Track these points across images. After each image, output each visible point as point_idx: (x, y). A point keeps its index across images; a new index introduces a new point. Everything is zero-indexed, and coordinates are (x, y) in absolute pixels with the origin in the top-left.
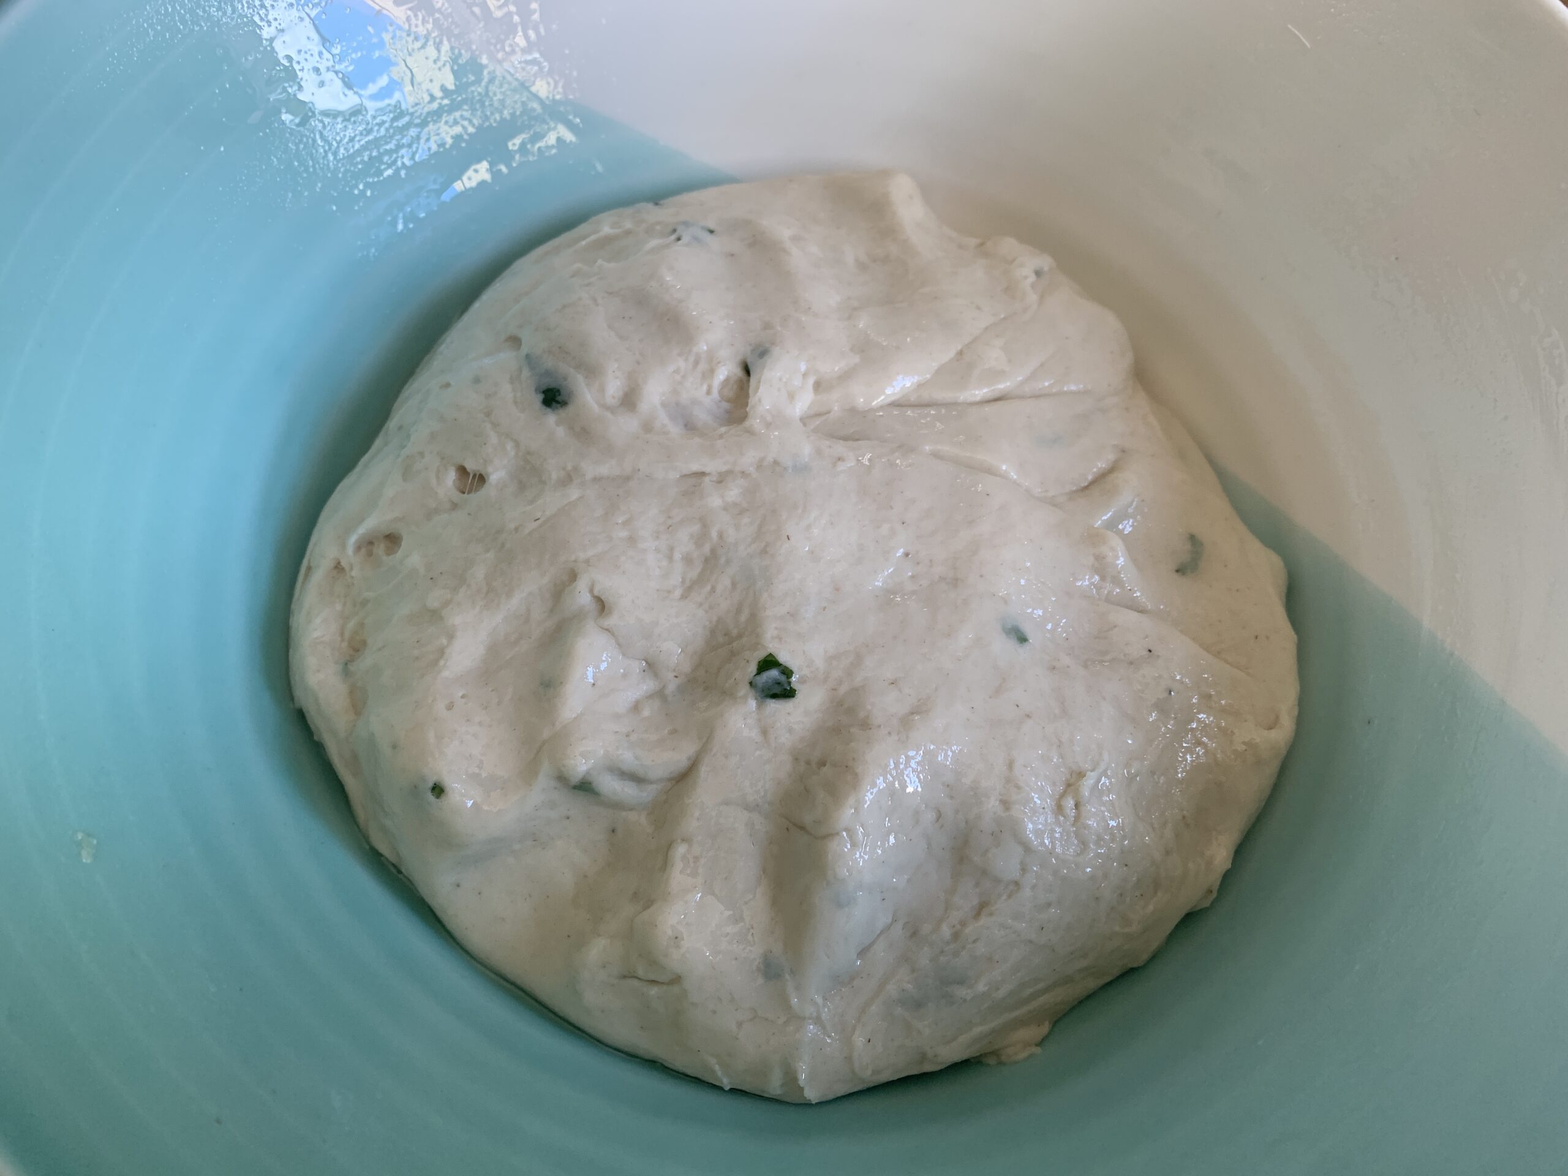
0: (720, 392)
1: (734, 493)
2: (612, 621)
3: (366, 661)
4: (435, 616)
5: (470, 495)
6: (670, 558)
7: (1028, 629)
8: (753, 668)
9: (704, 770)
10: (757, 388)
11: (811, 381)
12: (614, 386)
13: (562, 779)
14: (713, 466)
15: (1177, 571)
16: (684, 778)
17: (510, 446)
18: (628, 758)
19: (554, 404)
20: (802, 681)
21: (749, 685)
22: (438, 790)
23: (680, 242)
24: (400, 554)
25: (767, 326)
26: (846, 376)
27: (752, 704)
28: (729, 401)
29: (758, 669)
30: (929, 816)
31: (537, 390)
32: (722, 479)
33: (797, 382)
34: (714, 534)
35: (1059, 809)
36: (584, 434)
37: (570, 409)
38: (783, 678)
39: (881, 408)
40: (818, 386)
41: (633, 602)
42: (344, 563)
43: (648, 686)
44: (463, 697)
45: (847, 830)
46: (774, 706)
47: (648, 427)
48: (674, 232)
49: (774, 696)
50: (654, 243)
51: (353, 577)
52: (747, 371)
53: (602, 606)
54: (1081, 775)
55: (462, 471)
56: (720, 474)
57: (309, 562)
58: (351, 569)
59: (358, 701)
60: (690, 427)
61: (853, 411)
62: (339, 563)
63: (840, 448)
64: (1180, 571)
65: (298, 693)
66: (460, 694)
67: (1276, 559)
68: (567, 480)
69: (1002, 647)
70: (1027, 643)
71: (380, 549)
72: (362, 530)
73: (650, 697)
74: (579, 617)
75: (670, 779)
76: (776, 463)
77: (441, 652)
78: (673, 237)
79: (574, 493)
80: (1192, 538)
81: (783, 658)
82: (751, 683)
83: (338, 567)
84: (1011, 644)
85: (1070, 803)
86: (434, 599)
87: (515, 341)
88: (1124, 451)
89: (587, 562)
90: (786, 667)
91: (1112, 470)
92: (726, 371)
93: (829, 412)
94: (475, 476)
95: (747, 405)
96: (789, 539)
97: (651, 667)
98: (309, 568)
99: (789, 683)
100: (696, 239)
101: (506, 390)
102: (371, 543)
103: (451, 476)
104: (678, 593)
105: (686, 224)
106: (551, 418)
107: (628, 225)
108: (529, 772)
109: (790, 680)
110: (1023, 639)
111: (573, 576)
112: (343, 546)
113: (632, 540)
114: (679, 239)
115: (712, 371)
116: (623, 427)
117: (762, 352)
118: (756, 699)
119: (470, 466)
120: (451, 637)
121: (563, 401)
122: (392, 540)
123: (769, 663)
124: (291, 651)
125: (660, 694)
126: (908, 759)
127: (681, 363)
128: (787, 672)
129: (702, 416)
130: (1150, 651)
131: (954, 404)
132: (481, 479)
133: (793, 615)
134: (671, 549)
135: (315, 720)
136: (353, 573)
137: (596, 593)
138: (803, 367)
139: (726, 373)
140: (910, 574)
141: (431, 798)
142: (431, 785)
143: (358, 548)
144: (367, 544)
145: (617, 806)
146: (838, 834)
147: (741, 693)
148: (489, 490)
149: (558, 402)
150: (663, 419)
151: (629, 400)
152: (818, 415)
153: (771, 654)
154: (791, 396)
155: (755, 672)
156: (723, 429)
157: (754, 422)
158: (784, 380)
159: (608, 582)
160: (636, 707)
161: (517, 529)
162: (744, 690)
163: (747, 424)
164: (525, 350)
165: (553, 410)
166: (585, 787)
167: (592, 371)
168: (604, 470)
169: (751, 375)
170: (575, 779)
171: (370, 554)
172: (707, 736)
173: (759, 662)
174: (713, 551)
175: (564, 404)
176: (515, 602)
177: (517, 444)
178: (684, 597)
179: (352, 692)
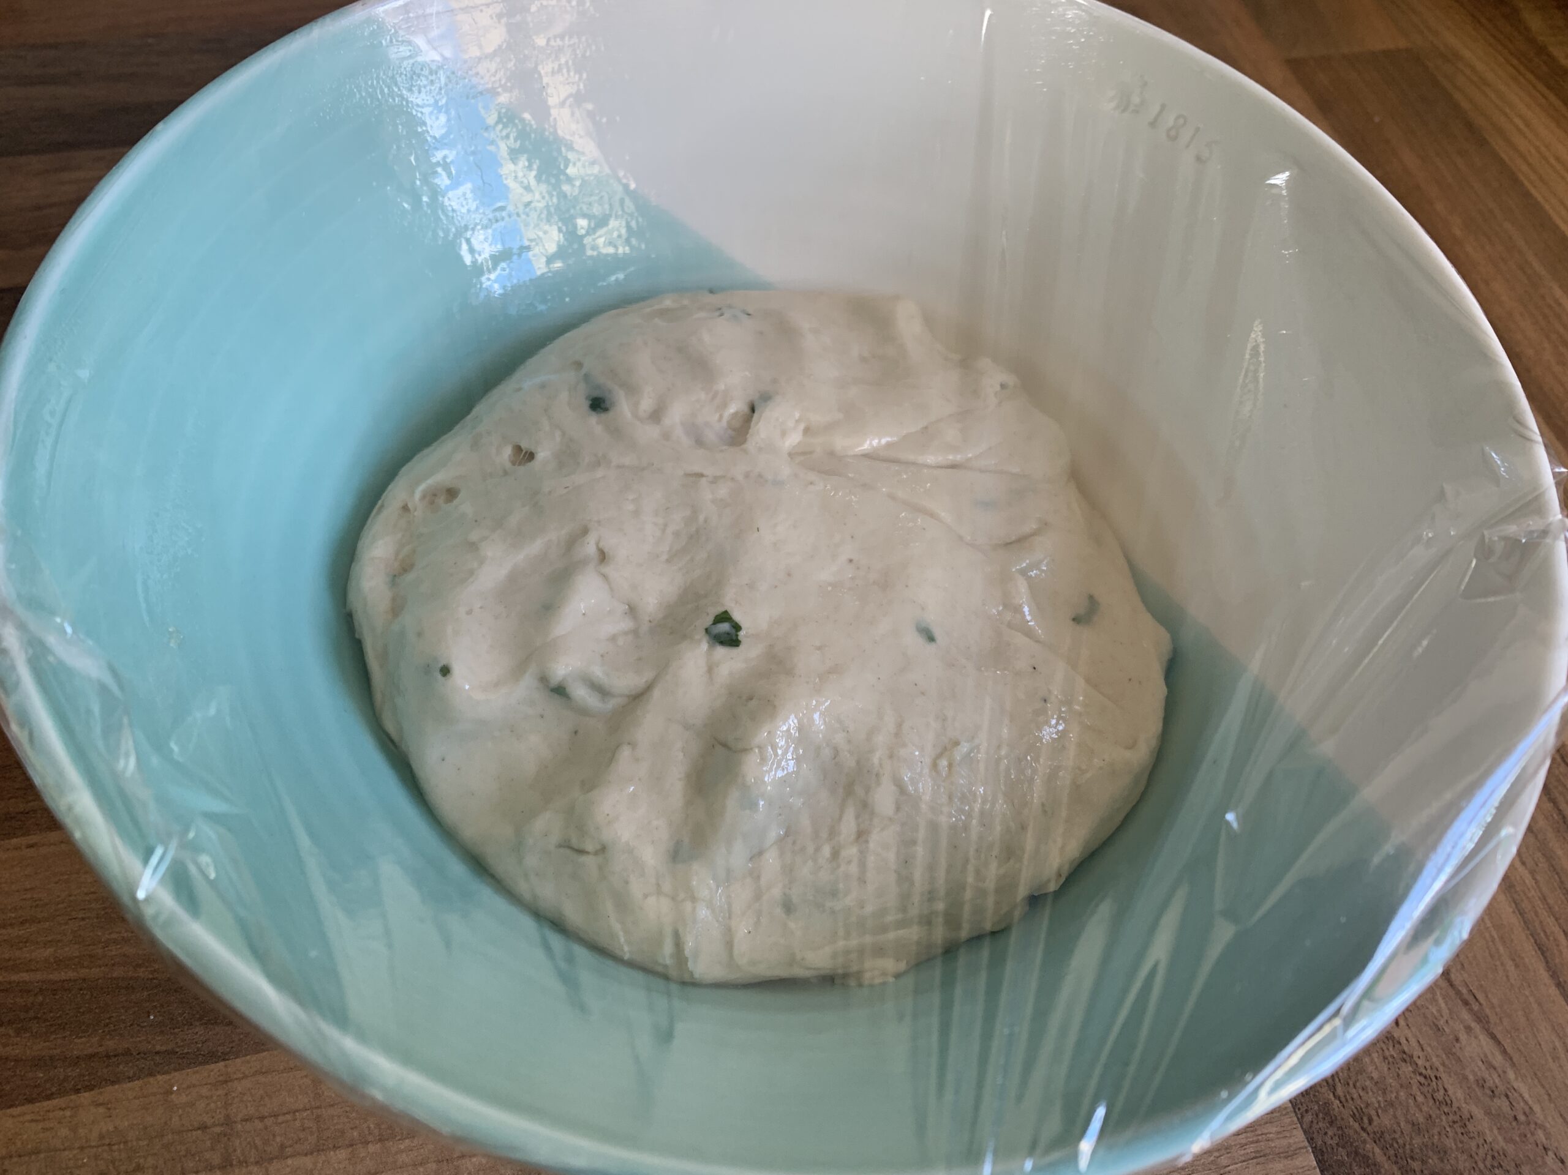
0: (728, 422)
1: (723, 491)
2: (607, 570)
3: (410, 577)
4: (473, 547)
5: (519, 467)
6: (664, 531)
7: (937, 632)
8: (710, 620)
9: (656, 693)
10: (757, 423)
11: (802, 426)
12: (646, 404)
13: (543, 679)
14: (710, 471)
15: (1074, 620)
16: (638, 697)
17: (558, 434)
18: (598, 672)
19: (599, 409)
20: (746, 636)
21: (704, 631)
22: (445, 671)
23: (723, 317)
24: (456, 502)
25: (775, 381)
26: (830, 427)
27: (704, 646)
28: (734, 430)
29: (714, 620)
30: (827, 752)
31: (587, 398)
32: (715, 480)
33: (791, 424)
34: (701, 518)
35: (935, 766)
36: (616, 432)
37: (611, 414)
38: (733, 631)
39: (855, 456)
40: (807, 431)
41: (628, 557)
42: (410, 505)
43: (627, 624)
44: (481, 608)
45: (759, 747)
46: (721, 651)
47: (666, 436)
48: (720, 311)
49: (722, 643)
50: (702, 314)
51: (414, 516)
52: (753, 410)
53: (603, 556)
54: (957, 743)
55: (518, 449)
56: (715, 477)
57: (383, 501)
58: (415, 510)
59: (397, 608)
60: (699, 442)
61: (831, 454)
62: (407, 505)
63: (812, 476)
64: (1076, 620)
65: (352, 596)
66: (479, 606)
67: (1164, 636)
68: (597, 463)
69: (912, 640)
70: (933, 643)
71: (440, 501)
72: (430, 481)
73: (626, 633)
74: (584, 563)
75: (628, 696)
76: (760, 476)
77: (471, 573)
78: (718, 313)
79: (600, 473)
80: (1091, 597)
81: (737, 616)
82: (707, 630)
83: (405, 508)
84: (920, 641)
85: (944, 763)
86: (474, 536)
87: (579, 365)
88: (1046, 524)
89: (599, 522)
90: (736, 623)
91: (1034, 534)
92: (736, 406)
93: (811, 453)
94: (526, 452)
95: (747, 433)
96: (758, 531)
97: (632, 611)
98: (382, 506)
99: (737, 635)
100: (735, 317)
101: (564, 396)
102: (435, 495)
103: (508, 451)
104: (665, 557)
105: (730, 307)
106: (593, 419)
107: (686, 302)
108: (518, 671)
109: (738, 633)
110: (931, 639)
111: (585, 531)
112: (412, 493)
113: (636, 513)
114: (722, 315)
115: (724, 405)
116: (648, 433)
117: (766, 398)
118: (709, 643)
119: (525, 445)
120: (482, 563)
121: (605, 408)
122: (451, 493)
123: (724, 617)
124: (353, 564)
125: (635, 632)
126: (819, 704)
127: (703, 396)
128: (737, 627)
129: (711, 436)
130: (1035, 668)
131: (914, 464)
132: (531, 456)
133: (751, 586)
134: (666, 525)
135: (360, 618)
136: (416, 514)
137: (601, 545)
138: (797, 415)
139: (736, 409)
140: (850, 576)
141: (439, 676)
142: (441, 665)
143: (423, 497)
144: (431, 497)
145: (583, 711)
146: (751, 749)
147: (697, 637)
148: (536, 464)
149: (602, 409)
150: (679, 432)
151: (656, 416)
152: (803, 453)
153: (726, 612)
154: (784, 434)
155: (711, 623)
156: (724, 447)
157: (751, 444)
158: (780, 420)
159: (610, 541)
160: (613, 638)
161: (550, 492)
162: (700, 635)
163: (744, 446)
164: (584, 371)
165: (597, 413)
166: (560, 691)
167: (632, 390)
168: (628, 460)
169: (756, 412)
170: (554, 681)
171: (432, 503)
172: (663, 667)
173: (717, 616)
174: (697, 531)
175: (606, 410)
176: (536, 547)
177: (564, 434)
178: (668, 561)
179: (394, 599)
